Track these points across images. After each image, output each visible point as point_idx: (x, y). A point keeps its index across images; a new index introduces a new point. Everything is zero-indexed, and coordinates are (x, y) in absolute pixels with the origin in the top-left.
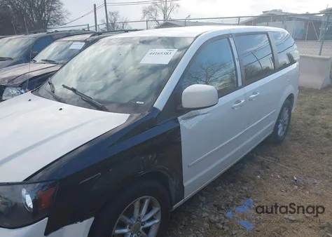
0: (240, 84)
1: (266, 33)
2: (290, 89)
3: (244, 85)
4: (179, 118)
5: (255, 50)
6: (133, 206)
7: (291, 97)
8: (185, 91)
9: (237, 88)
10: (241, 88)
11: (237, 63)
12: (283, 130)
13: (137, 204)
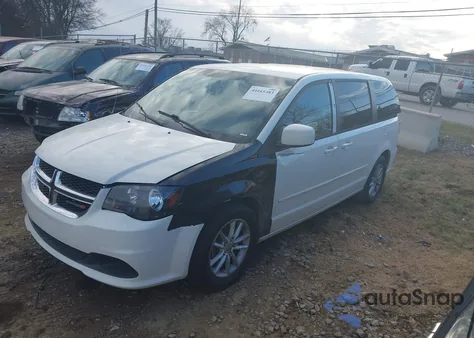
0: (334, 130)
1: (367, 82)
2: (387, 145)
3: (339, 132)
4: (277, 153)
5: (354, 98)
6: (229, 225)
7: (386, 154)
8: (286, 128)
9: (331, 134)
10: (335, 134)
11: (334, 109)
12: (375, 190)
13: (233, 225)
